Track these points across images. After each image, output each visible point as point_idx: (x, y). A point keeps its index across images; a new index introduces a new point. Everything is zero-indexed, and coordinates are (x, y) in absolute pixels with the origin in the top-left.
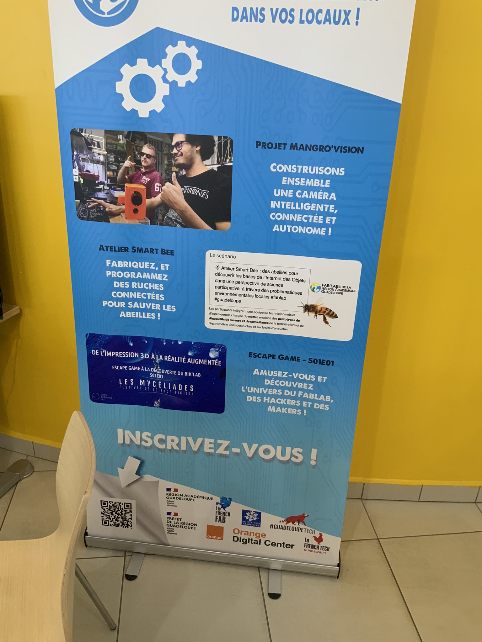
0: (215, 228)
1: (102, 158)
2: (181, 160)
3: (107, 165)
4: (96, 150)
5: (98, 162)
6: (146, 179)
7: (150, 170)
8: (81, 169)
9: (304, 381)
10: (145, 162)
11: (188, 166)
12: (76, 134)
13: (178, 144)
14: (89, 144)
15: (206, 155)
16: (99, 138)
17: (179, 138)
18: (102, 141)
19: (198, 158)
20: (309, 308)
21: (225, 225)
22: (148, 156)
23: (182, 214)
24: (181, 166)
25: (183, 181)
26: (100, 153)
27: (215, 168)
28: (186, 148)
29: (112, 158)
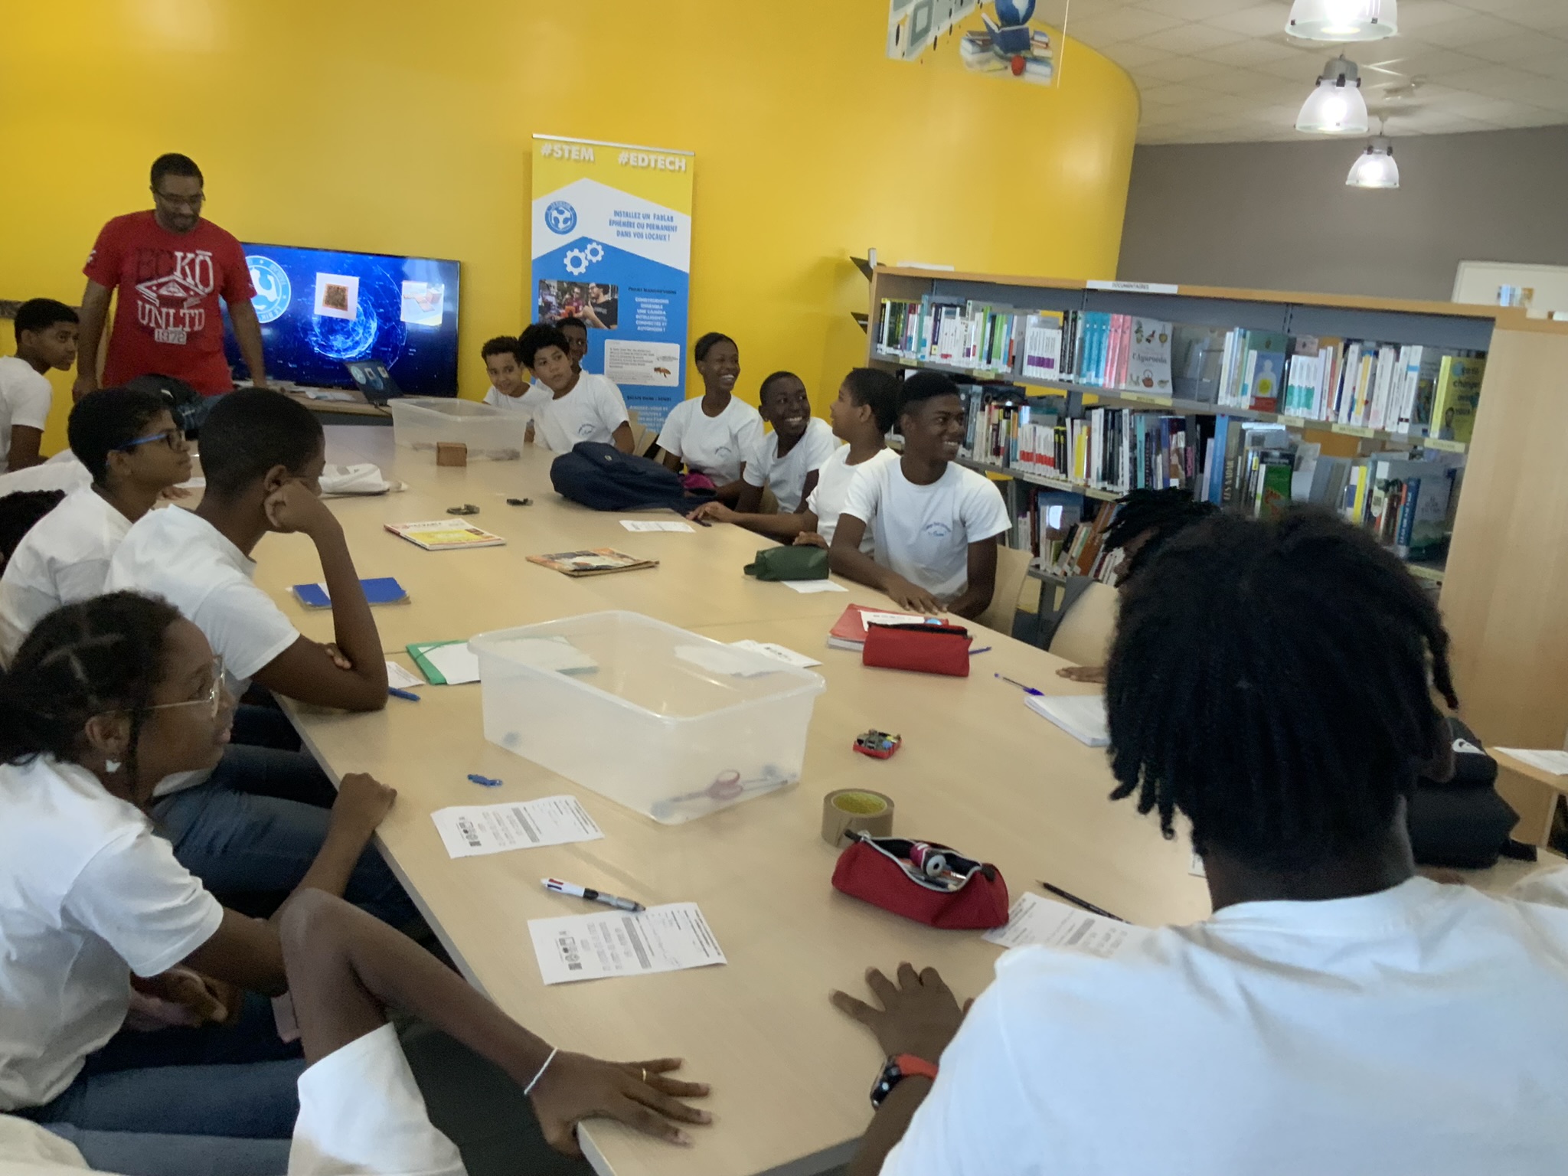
0: (609, 328)
1: (555, 294)
2: (593, 295)
3: (557, 297)
4: (552, 289)
5: (553, 295)
6: (575, 304)
7: (577, 300)
8: (543, 299)
9: (656, 411)
10: (575, 296)
11: (597, 297)
12: (542, 282)
13: (592, 288)
14: (548, 287)
15: (605, 292)
16: (554, 284)
17: (593, 285)
18: (556, 285)
20: (657, 370)
21: (614, 327)
22: (577, 293)
23: (593, 321)
24: (593, 298)
25: (594, 305)
26: (554, 291)
27: (610, 299)
28: (596, 290)
29: (560, 293)
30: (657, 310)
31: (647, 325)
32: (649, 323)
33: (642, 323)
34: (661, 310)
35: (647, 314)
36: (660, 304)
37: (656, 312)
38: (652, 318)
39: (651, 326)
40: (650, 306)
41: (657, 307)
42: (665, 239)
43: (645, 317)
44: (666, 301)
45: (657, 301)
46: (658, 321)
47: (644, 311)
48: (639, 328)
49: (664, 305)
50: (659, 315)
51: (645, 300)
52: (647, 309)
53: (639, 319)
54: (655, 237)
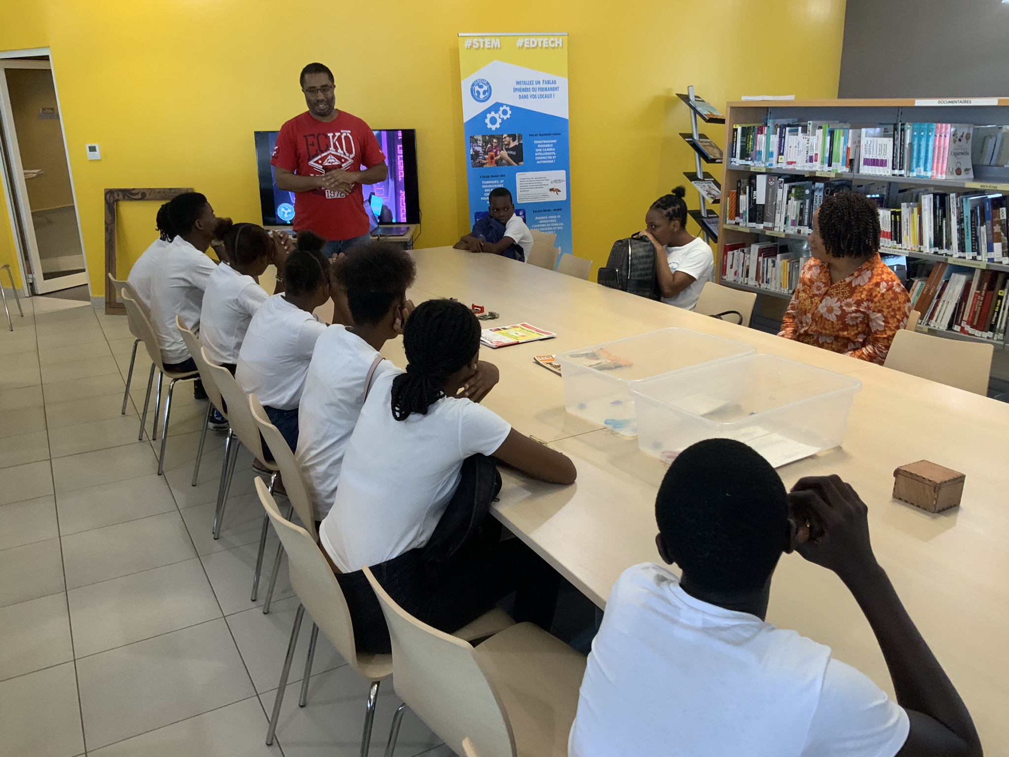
0: (518, 165)
1: (481, 145)
2: (506, 143)
3: (482, 147)
4: (479, 142)
5: (480, 146)
6: (495, 150)
7: (496, 147)
8: (473, 149)
9: (552, 219)
10: (494, 145)
11: (508, 144)
12: (472, 137)
13: (505, 138)
14: (476, 140)
15: (514, 140)
16: (480, 138)
17: (505, 135)
18: (481, 139)
19: (511, 141)
20: (551, 190)
21: (521, 163)
22: (495, 143)
23: (507, 161)
24: (506, 145)
25: (507, 150)
26: (480, 143)
27: (517, 144)
28: (507, 139)
29: (484, 144)
30: (549, 148)
31: (543, 160)
32: (544, 158)
33: (539, 158)
34: (551, 147)
35: (542, 152)
36: (550, 143)
37: (548, 150)
38: (546, 154)
39: (545, 160)
40: (544, 146)
41: (548, 145)
42: (551, 97)
43: (541, 154)
44: (555, 141)
45: (548, 141)
46: (550, 155)
47: (540, 150)
48: (538, 162)
49: (553, 143)
50: (551, 151)
51: (540, 142)
52: (542, 148)
53: (537, 156)
54: (544, 96)
